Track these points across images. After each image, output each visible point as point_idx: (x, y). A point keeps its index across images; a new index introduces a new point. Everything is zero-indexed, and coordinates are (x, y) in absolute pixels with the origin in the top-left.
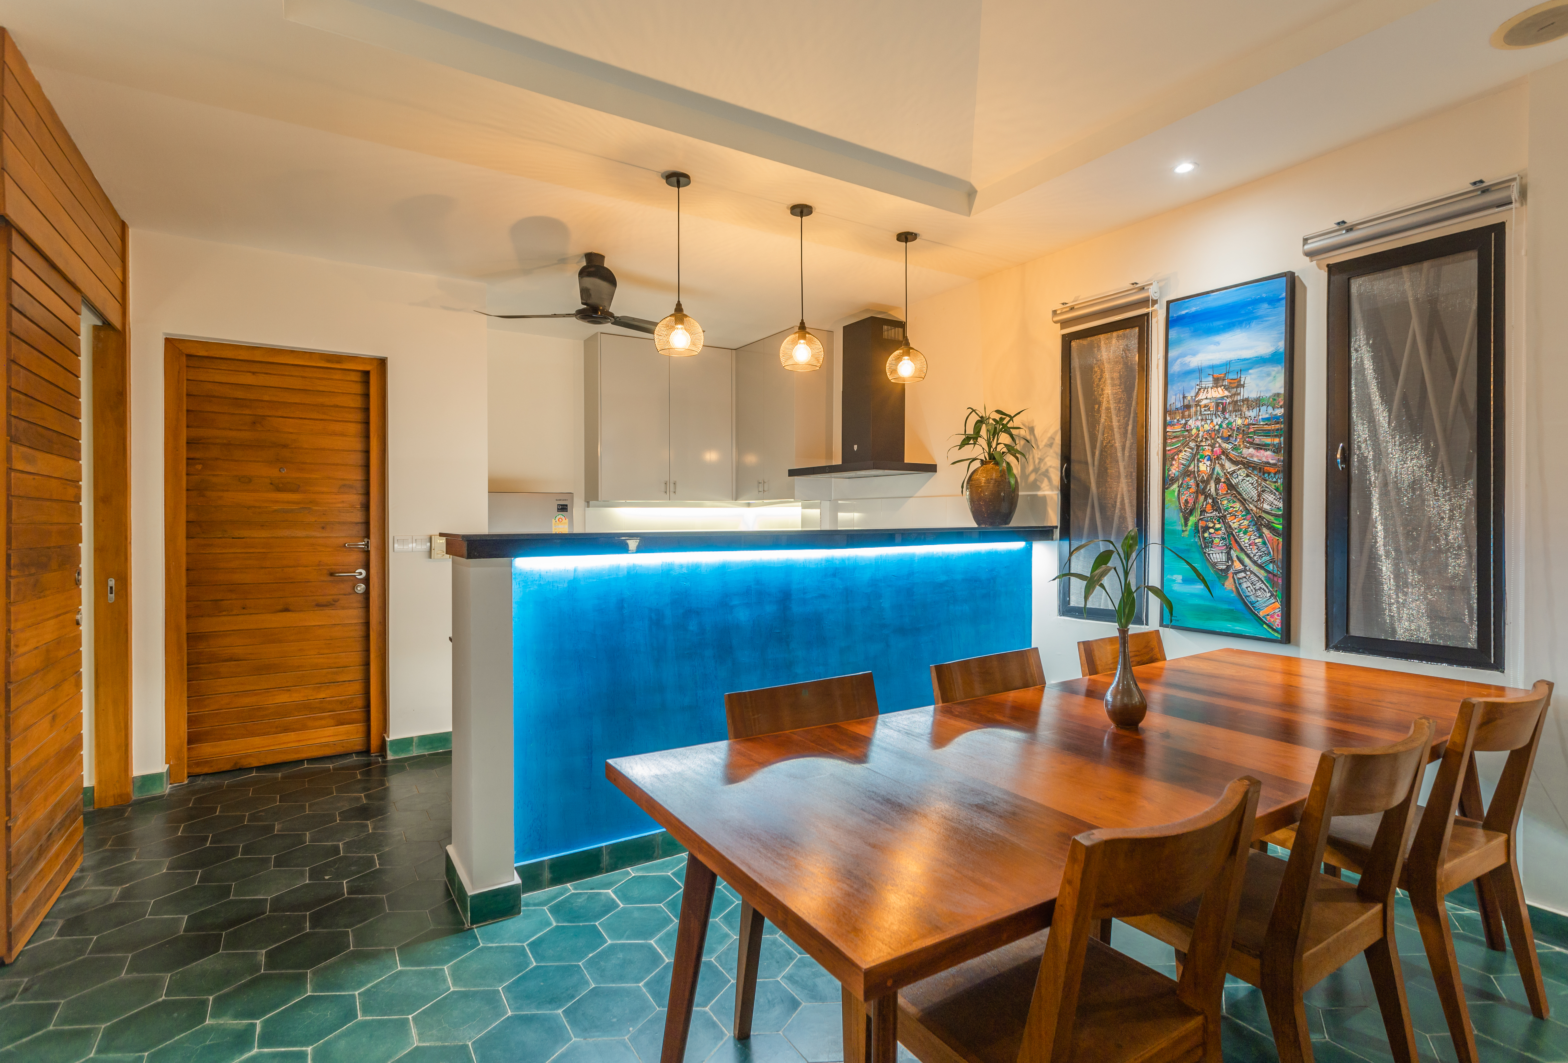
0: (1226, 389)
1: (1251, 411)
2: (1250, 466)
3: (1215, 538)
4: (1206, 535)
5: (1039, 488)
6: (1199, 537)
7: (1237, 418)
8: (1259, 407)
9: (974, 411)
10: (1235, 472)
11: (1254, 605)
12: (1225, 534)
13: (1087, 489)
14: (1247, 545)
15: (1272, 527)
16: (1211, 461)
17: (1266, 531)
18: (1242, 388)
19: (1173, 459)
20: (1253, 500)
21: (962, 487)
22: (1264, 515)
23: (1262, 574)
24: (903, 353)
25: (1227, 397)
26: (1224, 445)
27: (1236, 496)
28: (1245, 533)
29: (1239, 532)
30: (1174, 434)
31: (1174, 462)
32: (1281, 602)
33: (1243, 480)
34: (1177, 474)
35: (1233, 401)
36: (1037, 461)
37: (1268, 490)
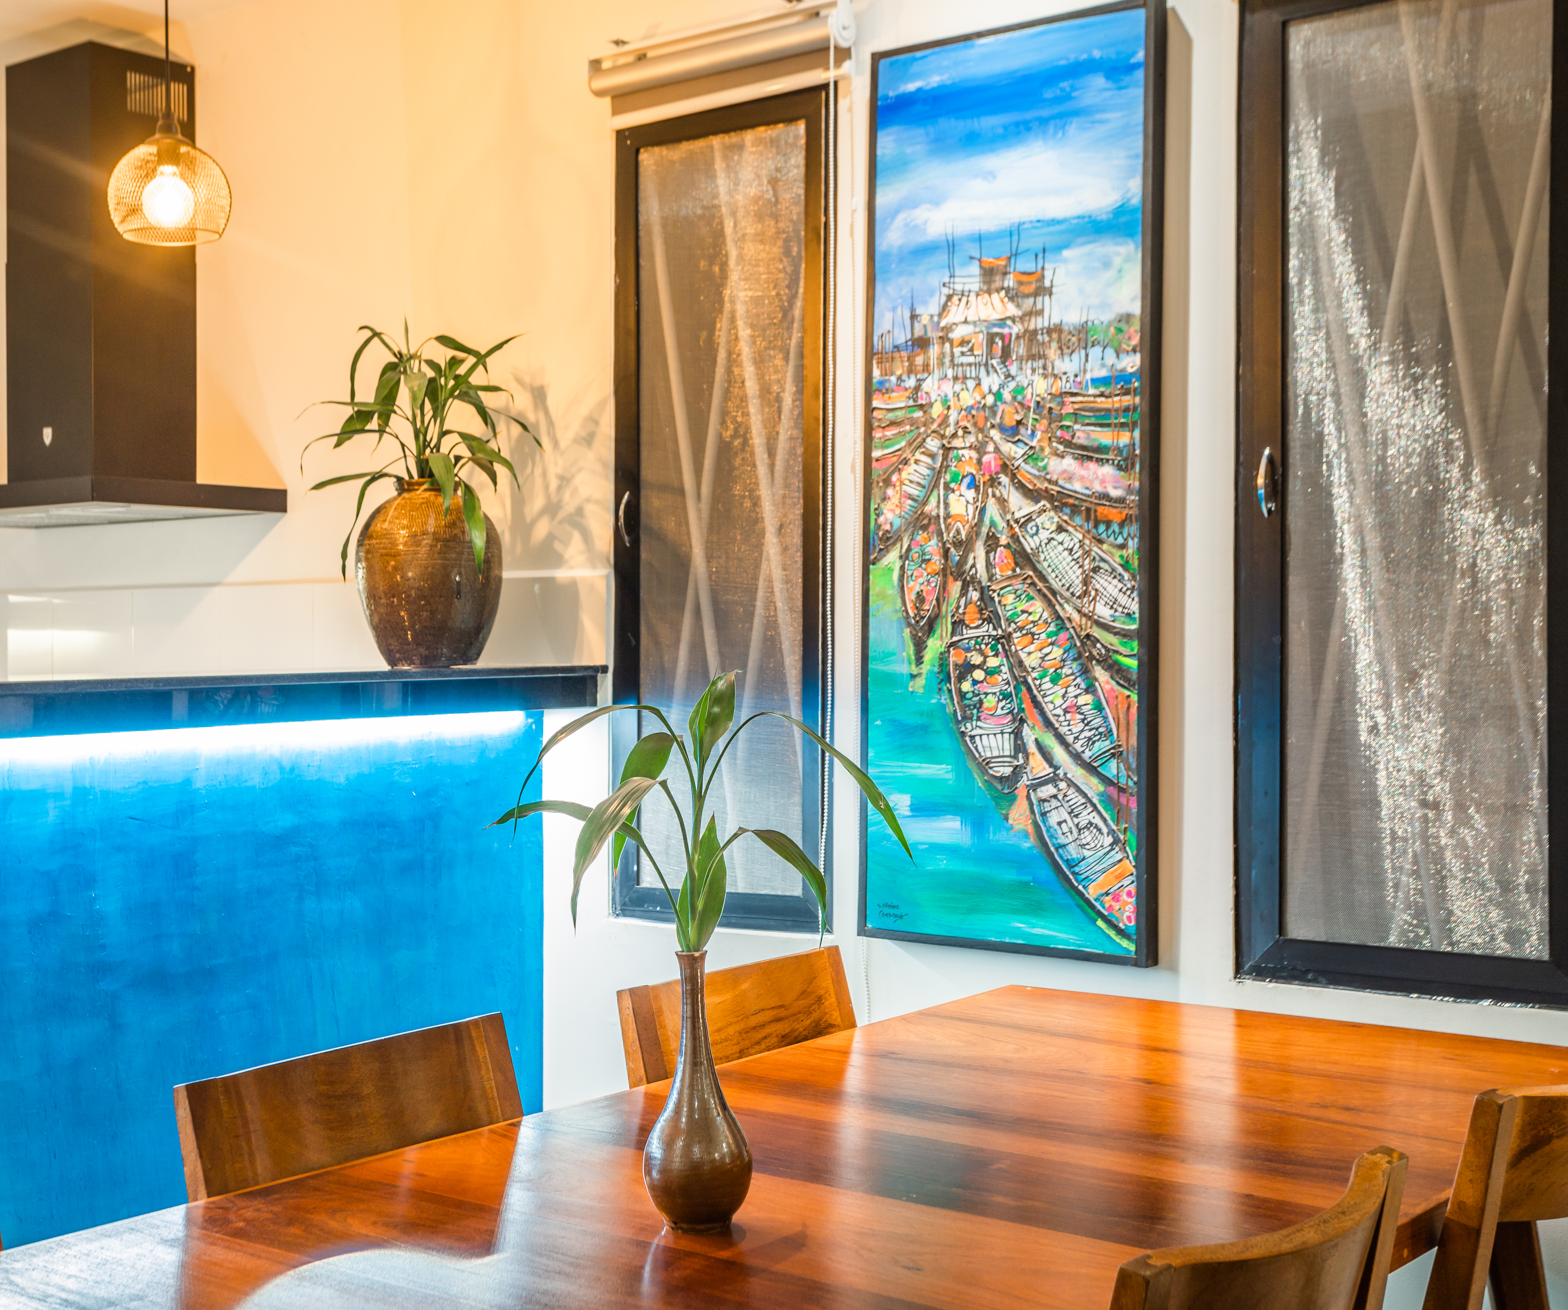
0: (1011, 299)
1: (1067, 358)
2: (1065, 505)
3: (986, 694)
4: (966, 686)
5: (557, 560)
6: (950, 691)
7: (1036, 378)
8: (1085, 348)
9: (376, 334)
10: (1030, 520)
11: (1076, 869)
12: (1008, 683)
13: (683, 563)
14: (1059, 711)
15: (1116, 663)
16: (977, 488)
17: (1100, 673)
18: (1047, 298)
19: (887, 482)
20: (1073, 594)
21: (344, 556)
22: (1097, 632)
23: (1093, 786)
24: (159, 154)
25: (1013, 319)
26: (1008, 448)
27: (1033, 584)
28: (1054, 681)
29: (1041, 678)
30: (891, 416)
31: (890, 492)
32: (1137, 857)
33: (1050, 540)
34: (897, 522)
35: (1026, 331)
36: (554, 484)
37: (1106, 567)
